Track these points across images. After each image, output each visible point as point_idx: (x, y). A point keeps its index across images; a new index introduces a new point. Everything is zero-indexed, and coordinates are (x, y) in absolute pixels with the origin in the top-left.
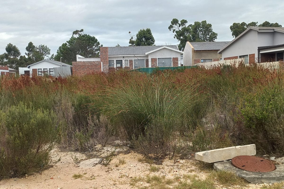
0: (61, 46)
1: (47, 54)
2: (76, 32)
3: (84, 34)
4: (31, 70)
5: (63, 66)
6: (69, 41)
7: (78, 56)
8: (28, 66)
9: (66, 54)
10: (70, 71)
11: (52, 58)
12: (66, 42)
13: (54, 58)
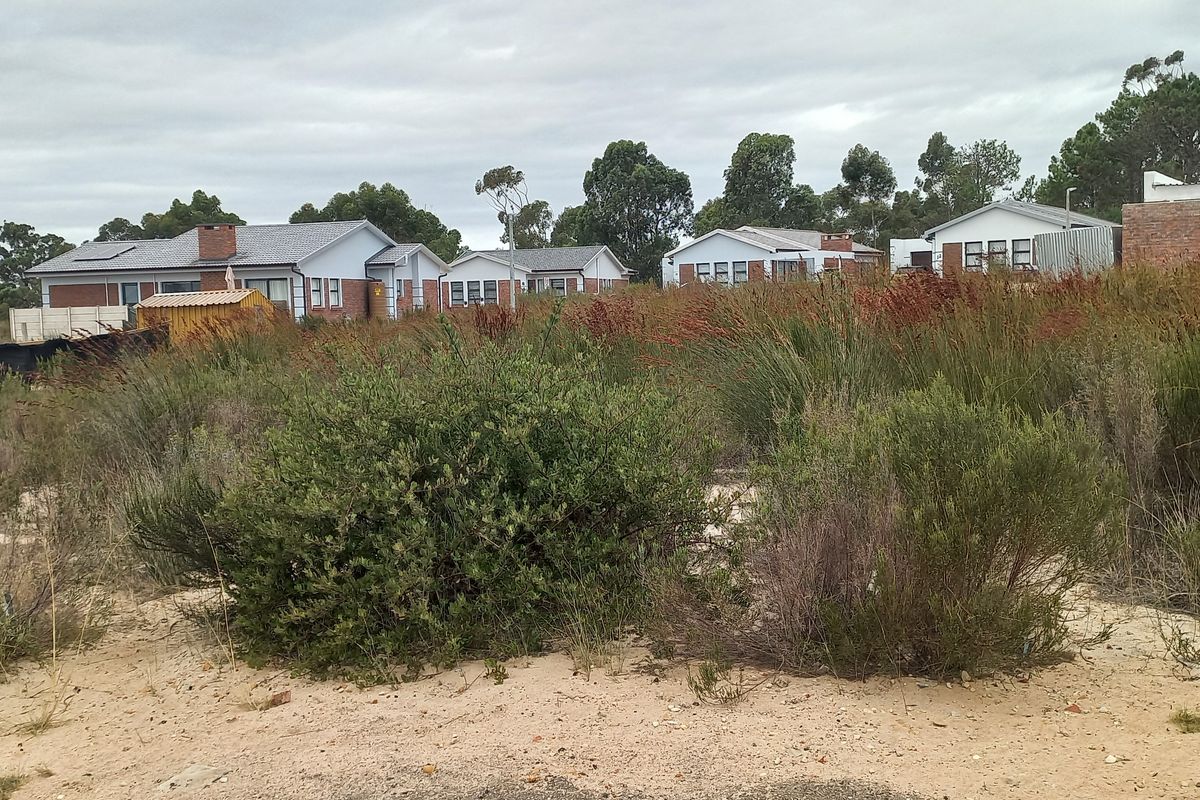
0: (1073, 136)
1: (1006, 176)
2: (1137, 72)
3: (1184, 76)
4: (936, 247)
5: (1073, 226)
6: (1110, 113)
7: (1153, 177)
8: (927, 233)
9: (1091, 171)
10: (1111, 247)
11: (1025, 192)
12: (1093, 121)
13: (1033, 191)
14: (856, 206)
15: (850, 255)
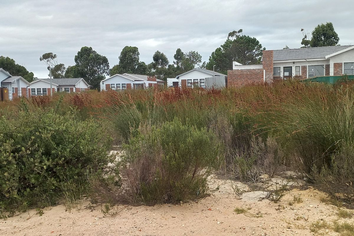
0: (214, 51)
1: (198, 61)
2: (231, 34)
3: (243, 36)
4: (179, 81)
5: (215, 76)
6: (224, 45)
7: (235, 63)
8: (177, 76)
9: (220, 61)
10: (225, 82)
11: (203, 66)
12: (220, 47)
13: (205, 66)
14: (158, 68)
15: (156, 82)
